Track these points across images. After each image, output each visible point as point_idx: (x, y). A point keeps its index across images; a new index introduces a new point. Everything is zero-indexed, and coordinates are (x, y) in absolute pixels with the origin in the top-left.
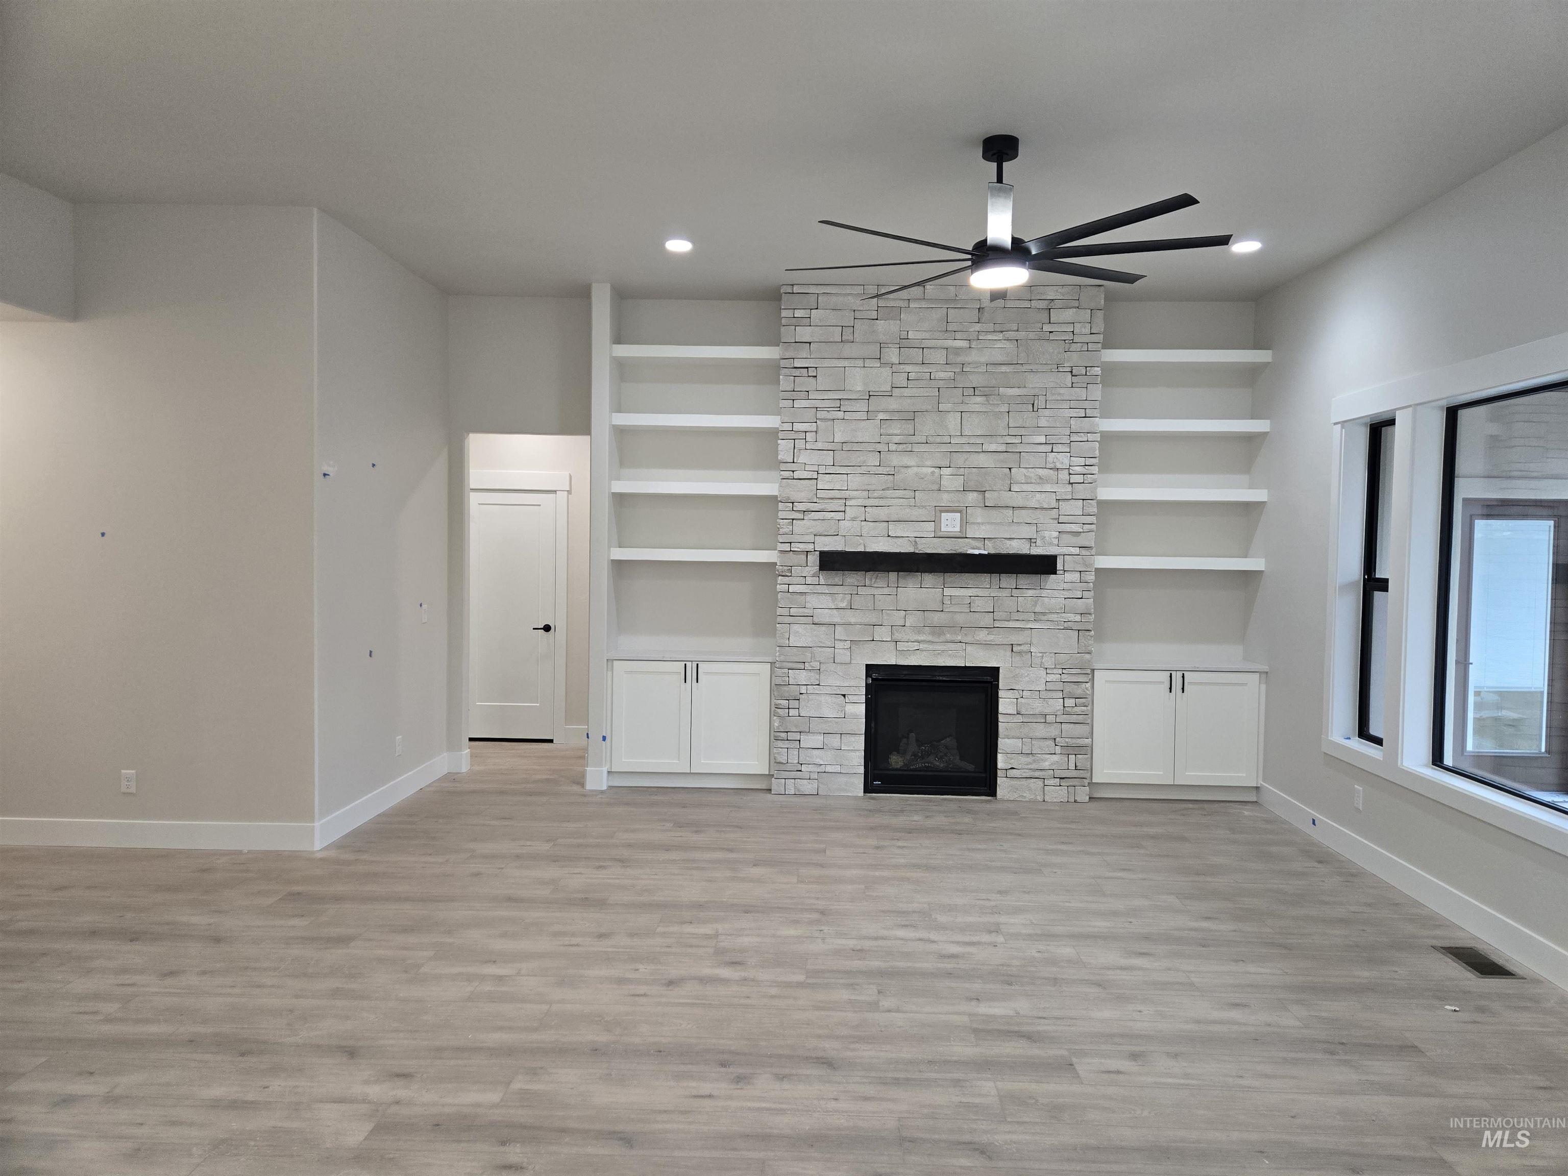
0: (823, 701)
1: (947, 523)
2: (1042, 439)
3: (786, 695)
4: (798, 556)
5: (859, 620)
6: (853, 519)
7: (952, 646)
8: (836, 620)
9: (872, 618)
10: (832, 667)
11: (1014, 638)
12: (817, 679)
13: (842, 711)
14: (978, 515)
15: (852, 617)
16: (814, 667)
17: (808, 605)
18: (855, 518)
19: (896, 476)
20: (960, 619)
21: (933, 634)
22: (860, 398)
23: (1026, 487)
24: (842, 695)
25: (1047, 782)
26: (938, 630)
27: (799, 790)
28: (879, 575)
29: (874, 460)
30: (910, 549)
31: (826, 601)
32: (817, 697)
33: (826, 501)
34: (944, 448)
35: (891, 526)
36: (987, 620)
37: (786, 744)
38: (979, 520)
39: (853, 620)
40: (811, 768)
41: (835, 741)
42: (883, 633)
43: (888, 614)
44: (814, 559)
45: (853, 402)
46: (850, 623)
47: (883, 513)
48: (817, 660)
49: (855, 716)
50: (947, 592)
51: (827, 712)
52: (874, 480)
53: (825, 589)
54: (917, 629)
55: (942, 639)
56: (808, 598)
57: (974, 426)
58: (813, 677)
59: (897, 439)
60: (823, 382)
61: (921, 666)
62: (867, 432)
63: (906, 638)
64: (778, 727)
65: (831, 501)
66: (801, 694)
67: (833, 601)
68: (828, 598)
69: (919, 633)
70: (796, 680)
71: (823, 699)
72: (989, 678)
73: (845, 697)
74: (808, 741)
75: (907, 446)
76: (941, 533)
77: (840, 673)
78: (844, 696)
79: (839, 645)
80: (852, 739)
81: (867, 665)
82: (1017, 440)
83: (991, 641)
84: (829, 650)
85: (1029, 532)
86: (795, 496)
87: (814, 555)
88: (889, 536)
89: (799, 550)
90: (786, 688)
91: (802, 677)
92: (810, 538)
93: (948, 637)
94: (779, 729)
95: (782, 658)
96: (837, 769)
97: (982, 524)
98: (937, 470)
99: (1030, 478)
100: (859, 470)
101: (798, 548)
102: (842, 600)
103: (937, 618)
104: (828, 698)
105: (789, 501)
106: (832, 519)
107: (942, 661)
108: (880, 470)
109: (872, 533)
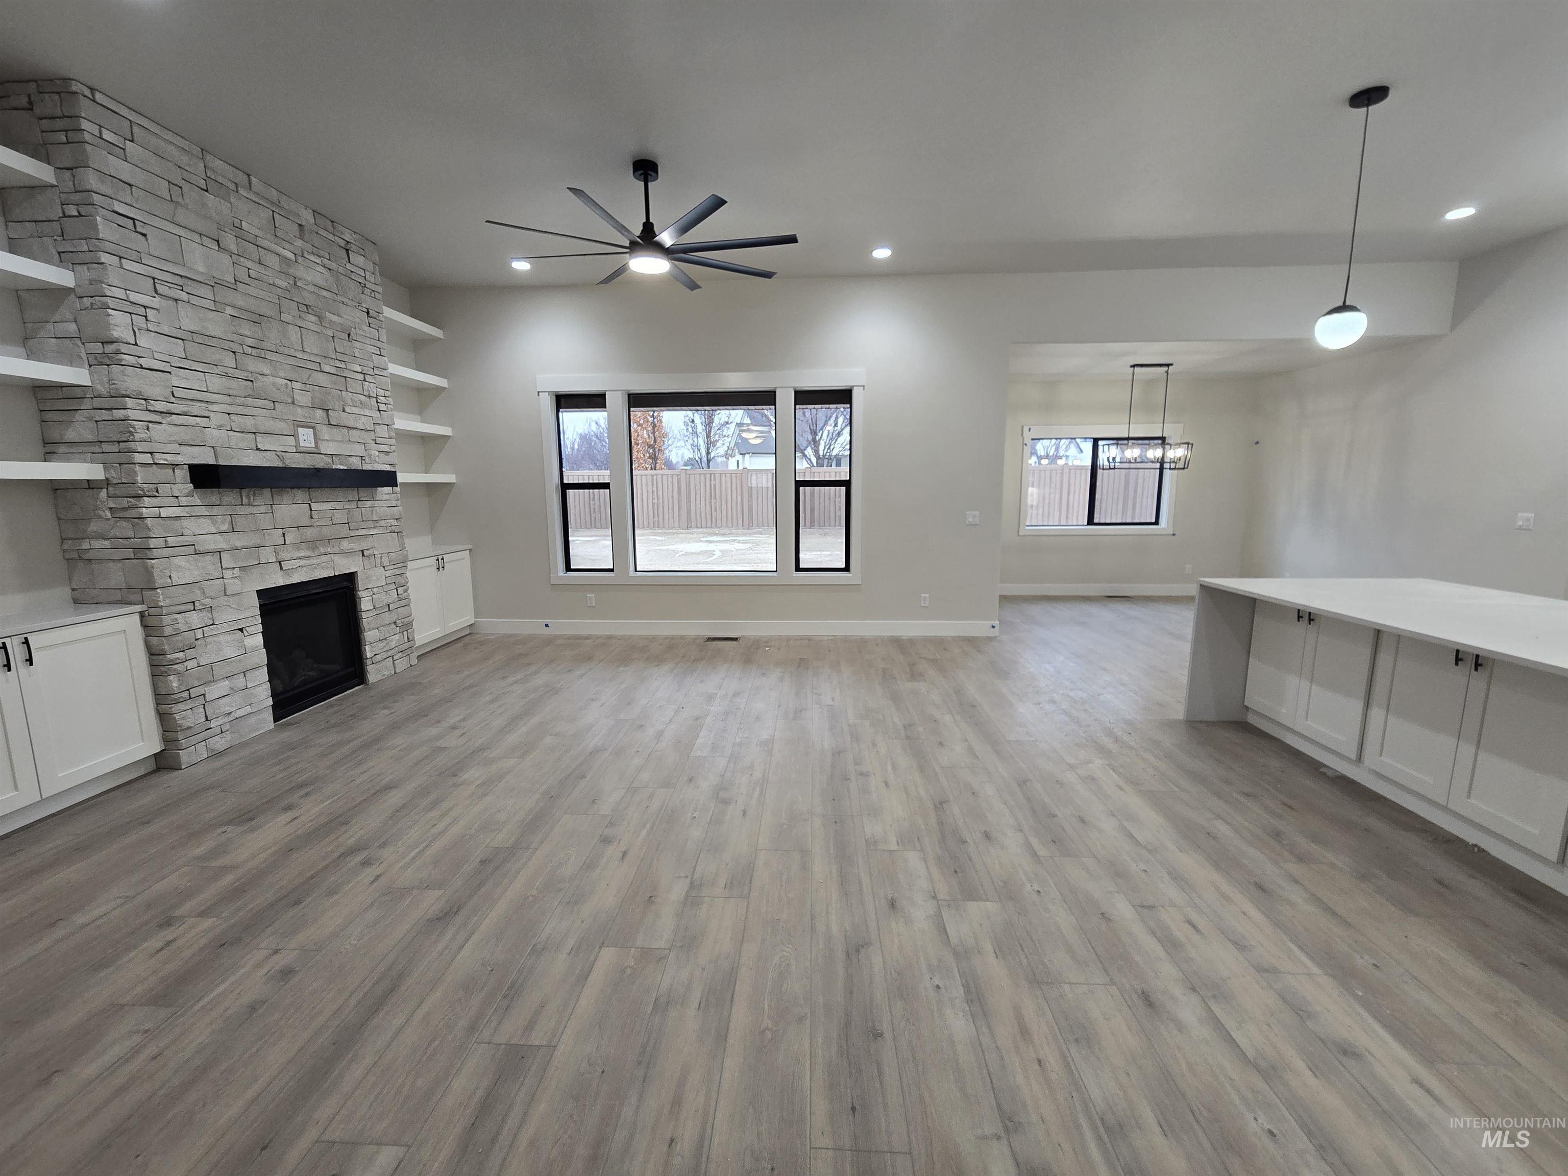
0: (222, 642)
1: (305, 437)
2: (359, 369)
3: (180, 645)
4: (164, 471)
5: (245, 544)
6: (219, 427)
7: (324, 558)
8: (223, 545)
9: (255, 539)
10: (223, 600)
11: (364, 545)
12: (210, 619)
13: (242, 647)
14: (325, 431)
15: (238, 541)
16: (207, 605)
17: (186, 532)
18: (221, 426)
19: (256, 382)
20: (326, 531)
21: (308, 549)
22: (204, 282)
23: (355, 410)
24: (238, 629)
25: (395, 658)
26: (312, 544)
27: (212, 750)
28: (256, 492)
29: (229, 361)
30: (277, 463)
31: (206, 526)
32: (215, 639)
33: (184, 403)
34: (291, 361)
35: (259, 438)
36: (345, 531)
37: (190, 703)
38: (327, 438)
39: (239, 544)
40: (221, 721)
41: (240, 682)
42: (268, 555)
43: (269, 534)
44: (183, 474)
45: (196, 285)
46: (237, 547)
47: (249, 423)
48: (208, 595)
49: (254, 649)
50: (315, 506)
51: (230, 652)
52: (234, 384)
53: (204, 511)
54: (297, 546)
55: (317, 553)
56: (185, 523)
57: (313, 345)
58: (206, 617)
59: (250, 342)
60: (155, 244)
61: (302, 582)
62: (216, 326)
63: (288, 556)
64: (178, 687)
65: (192, 403)
66: (196, 640)
67: (214, 523)
68: (208, 521)
69: (298, 549)
70: (188, 625)
71: (222, 638)
72: (346, 584)
73: (242, 632)
74: (213, 691)
75: (260, 351)
76: (300, 448)
77: (234, 606)
78: (241, 630)
79: (228, 574)
80: (257, 673)
81: (257, 591)
82: (343, 366)
83: (352, 549)
84: (218, 582)
85: (359, 450)
86: (149, 391)
87: (182, 469)
88: (258, 449)
89: (166, 462)
90: (179, 638)
91: (195, 619)
92: (175, 448)
93: (322, 550)
94: (180, 689)
95: (168, 601)
96: (249, 709)
97: (330, 441)
98: (289, 383)
99: (356, 402)
100: (215, 370)
101: (166, 460)
102: (223, 523)
103: (309, 533)
104: (228, 637)
105: (140, 397)
106: (197, 425)
107: (318, 574)
108: (237, 373)
109: (241, 445)
